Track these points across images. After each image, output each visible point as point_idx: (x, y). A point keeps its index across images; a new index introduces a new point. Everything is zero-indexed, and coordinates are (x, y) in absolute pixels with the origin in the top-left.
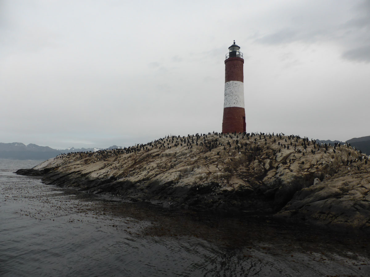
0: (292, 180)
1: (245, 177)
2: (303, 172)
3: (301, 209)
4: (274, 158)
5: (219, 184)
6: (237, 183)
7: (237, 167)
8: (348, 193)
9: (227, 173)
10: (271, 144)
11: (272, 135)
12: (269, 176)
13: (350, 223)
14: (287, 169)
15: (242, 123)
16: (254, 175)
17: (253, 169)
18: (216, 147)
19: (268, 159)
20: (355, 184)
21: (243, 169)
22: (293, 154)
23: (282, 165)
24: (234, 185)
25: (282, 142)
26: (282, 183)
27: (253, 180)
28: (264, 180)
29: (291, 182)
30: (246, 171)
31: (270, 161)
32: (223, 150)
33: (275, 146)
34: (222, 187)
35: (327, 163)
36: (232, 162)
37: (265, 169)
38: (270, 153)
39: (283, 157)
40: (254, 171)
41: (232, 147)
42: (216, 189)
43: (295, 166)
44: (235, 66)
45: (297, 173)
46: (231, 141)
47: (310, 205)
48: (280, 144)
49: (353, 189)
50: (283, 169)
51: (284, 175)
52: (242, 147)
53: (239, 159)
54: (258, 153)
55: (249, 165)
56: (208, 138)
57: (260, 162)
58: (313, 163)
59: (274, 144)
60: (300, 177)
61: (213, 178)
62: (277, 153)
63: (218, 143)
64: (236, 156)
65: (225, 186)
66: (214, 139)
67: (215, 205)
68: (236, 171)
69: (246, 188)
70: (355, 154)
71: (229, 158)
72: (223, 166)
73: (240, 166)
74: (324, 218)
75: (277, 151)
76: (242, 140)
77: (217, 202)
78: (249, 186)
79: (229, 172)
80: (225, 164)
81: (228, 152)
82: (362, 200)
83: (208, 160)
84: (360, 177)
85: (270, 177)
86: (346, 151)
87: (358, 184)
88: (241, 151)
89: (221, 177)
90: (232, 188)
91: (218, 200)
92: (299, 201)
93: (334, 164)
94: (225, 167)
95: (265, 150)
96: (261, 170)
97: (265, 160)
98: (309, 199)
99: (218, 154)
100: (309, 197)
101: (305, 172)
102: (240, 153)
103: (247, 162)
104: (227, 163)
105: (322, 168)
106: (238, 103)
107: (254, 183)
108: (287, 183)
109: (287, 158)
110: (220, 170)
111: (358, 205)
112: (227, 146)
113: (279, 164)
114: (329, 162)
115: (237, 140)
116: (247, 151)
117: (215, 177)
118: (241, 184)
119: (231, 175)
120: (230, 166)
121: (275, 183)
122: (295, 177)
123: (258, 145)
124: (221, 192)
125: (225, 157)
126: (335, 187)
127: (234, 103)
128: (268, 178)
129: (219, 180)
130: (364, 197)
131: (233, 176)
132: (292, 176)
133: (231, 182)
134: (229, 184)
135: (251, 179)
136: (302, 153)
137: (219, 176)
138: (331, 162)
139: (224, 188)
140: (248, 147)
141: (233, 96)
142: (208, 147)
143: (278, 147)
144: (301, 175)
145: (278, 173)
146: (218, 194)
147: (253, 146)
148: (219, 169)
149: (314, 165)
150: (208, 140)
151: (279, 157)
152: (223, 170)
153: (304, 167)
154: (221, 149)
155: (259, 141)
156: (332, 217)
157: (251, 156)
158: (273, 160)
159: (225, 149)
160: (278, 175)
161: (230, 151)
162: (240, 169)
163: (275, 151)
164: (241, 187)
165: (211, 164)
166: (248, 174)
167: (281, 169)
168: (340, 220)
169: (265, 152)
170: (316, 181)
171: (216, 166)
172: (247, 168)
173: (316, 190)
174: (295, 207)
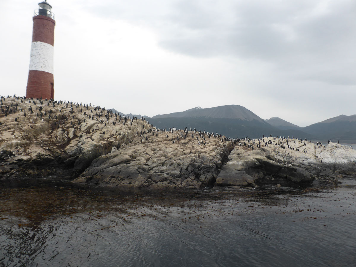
0: (91, 149)
1: (46, 145)
2: (103, 142)
3: (96, 175)
4: (79, 127)
5: (14, 153)
6: (35, 152)
7: (38, 135)
8: (135, 159)
9: (24, 141)
10: (78, 113)
11: (80, 105)
12: (71, 145)
13: (133, 184)
14: (89, 139)
15: (50, 90)
16: (57, 143)
17: (56, 137)
18: (15, 112)
19: (72, 128)
20: (142, 152)
21: (44, 137)
22: (96, 125)
23: (86, 134)
24: (32, 154)
25: (88, 112)
26: (82, 152)
27: (55, 148)
28: (66, 149)
29: (91, 150)
30: (48, 139)
31: (74, 130)
32: (23, 116)
33: (81, 116)
34: (16, 156)
35: (124, 134)
36: (32, 130)
37: (69, 138)
38: (75, 122)
39: (87, 127)
40: (57, 139)
41: (34, 114)
42: (8, 158)
43: (96, 136)
44: (45, 26)
45: (98, 142)
46: (34, 107)
47: (104, 171)
48: (86, 114)
49: (140, 156)
50: (86, 138)
51: (85, 144)
52: (46, 114)
53: (41, 127)
54: (63, 121)
55: (51, 134)
56: (7, 102)
57: (64, 130)
58: (113, 133)
59: (80, 114)
60: (100, 146)
61: (5, 146)
62: (82, 122)
63: (18, 108)
64: (38, 123)
65: (20, 155)
66: (14, 103)
67: (5, 175)
68: (36, 139)
69: (46, 157)
70: (148, 127)
71: (29, 125)
72: (21, 133)
73: (41, 134)
74: (114, 181)
75: (83, 121)
76: (47, 107)
77: (9, 172)
78: (49, 155)
79: (27, 140)
80: (23, 131)
81: (29, 119)
82: (145, 165)
83: (3, 126)
84: (146, 146)
85: (73, 146)
86: (141, 124)
87: (144, 152)
88: (43, 119)
89: (17, 145)
90: (29, 157)
91: (9, 170)
92: (96, 168)
93: (130, 135)
94: (23, 134)
95: (70, 119)
96: (65, 139)
97: (69, 129)
98: (104, 165)
99: (16, 120)
100: (104, 164)
101: (105, 141)
102: (42, 120)
103: (50, 130)
104: (26, 130)
105: (119, 138)
106: (45, 67)
107: (55, 152)
108: (87, 151)
109: (91, 128)
110: (17, 138)
111: (141, 168)
112: (29, 112)
113: (82, 134)
114: (126, 133)
115: (41, 107)
116: (51, 119)
117: (9, 145)
118: (40, 153)
119: (29, 143)
120: (30, 133)
121: (76, 151)
122: (95, 146)
123: (64, 114)
124: (15, 161)
125: (24, 124)
126: (126, 154)
127: (41, 67)
128: (71, 147)
129: (13, 148)
130: (146, 162)
131: (32, 144)
132: (92, 145)
133: (28, 151)
134: (26, 153)
135: (52, 147)
136: (104, 124)
137: (14, 144)
138: (128, 133)
139: (19, 157)
140: (53, 115)
141: (40, 59)
142: (4, 112)
143: (84, 116)
144: (100, 144)
145: (80, 142)
146: (10, 164)
147: (58, 114)
148: (15, 136)
149: (113, 135)
150: (6, 104)
151: (84, 126)
152: (19, 138)
153: (105, 137)
154: (21, 115)
155: (66, 109)
156: (120, 180)
157: (55, 124)
158: (78, 129)
159: (25, 115)
160: (80, 144)
161: (31, 118)
162: (41, 137)
163: (81, 120)
164: (40, 156)
165: (6, 130)
166: (50, 143)
167: (84, 138)
168: (125, 183)
169: (70, 121)
170: (113, 149)
171: (12, 133)
172: (49, 137)
173: (111, 158)
174: (91, 173)
